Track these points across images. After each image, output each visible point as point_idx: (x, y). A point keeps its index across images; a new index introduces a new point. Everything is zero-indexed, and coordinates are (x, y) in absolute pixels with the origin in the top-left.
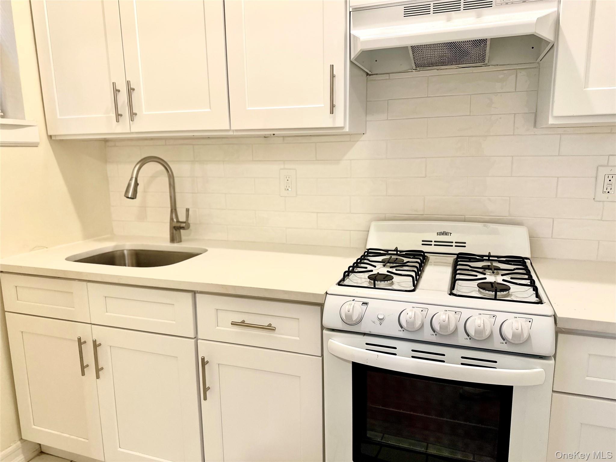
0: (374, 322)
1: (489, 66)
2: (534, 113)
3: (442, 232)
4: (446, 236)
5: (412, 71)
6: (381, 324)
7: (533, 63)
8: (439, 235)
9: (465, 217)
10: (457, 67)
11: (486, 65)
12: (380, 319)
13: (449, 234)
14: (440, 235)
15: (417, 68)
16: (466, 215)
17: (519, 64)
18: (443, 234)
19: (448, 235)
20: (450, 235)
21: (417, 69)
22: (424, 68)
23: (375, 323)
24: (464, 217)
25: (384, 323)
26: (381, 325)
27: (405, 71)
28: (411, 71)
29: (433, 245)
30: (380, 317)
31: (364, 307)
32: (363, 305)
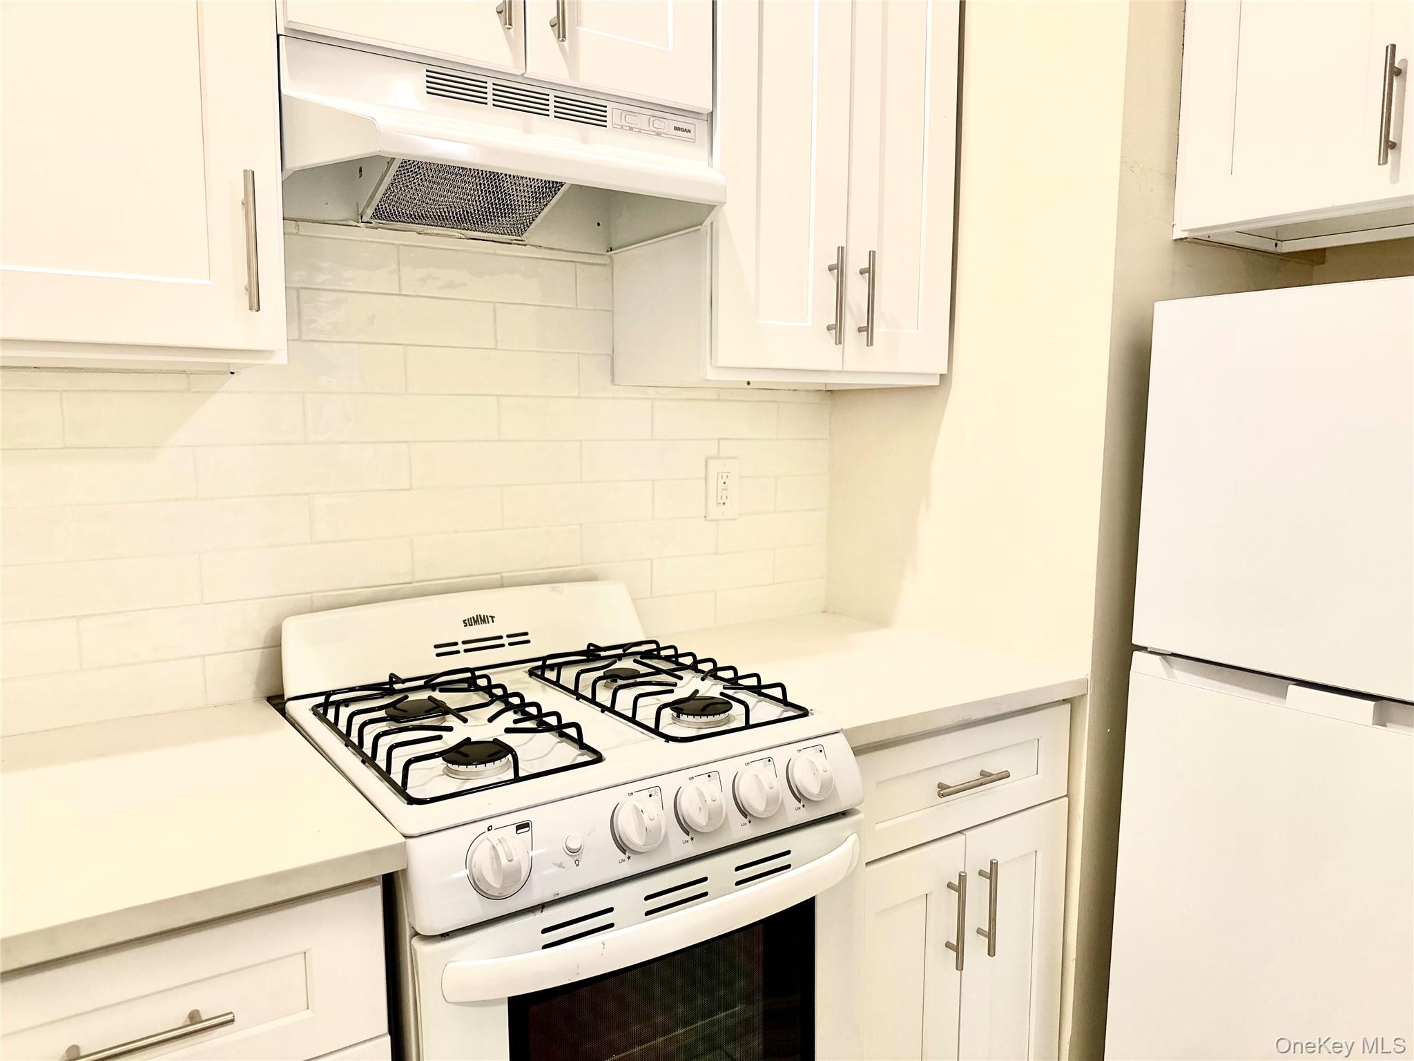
0: (561, 866)
1: (525, 245)
2: (610, 355)
3: (473, 617)
4: (484, 625)
5: (358, 225)
6: (577, 863)
7: (602, 255)
8: (470, 625)
9: (502, 577)
10: (463, 236)
11: (520, 242)
12: (573, 852)
13: (490, 619)
14: (472, 625)
15: (372, 221)
16: (504, 572)
17: (579, 252)
18: (476, 622)
19: (488, 622)
20: (493, 622)
21: (371, 223)
22: (388, 224)
23: (564, 868)
24: (498, 576)
25: (585, 858)
26: (577, 865)
27: (338, 220)
28: (355, 224)
29: (462, 651)
30: (575, 846)
31: (525, 835)
32: (519, 831)
